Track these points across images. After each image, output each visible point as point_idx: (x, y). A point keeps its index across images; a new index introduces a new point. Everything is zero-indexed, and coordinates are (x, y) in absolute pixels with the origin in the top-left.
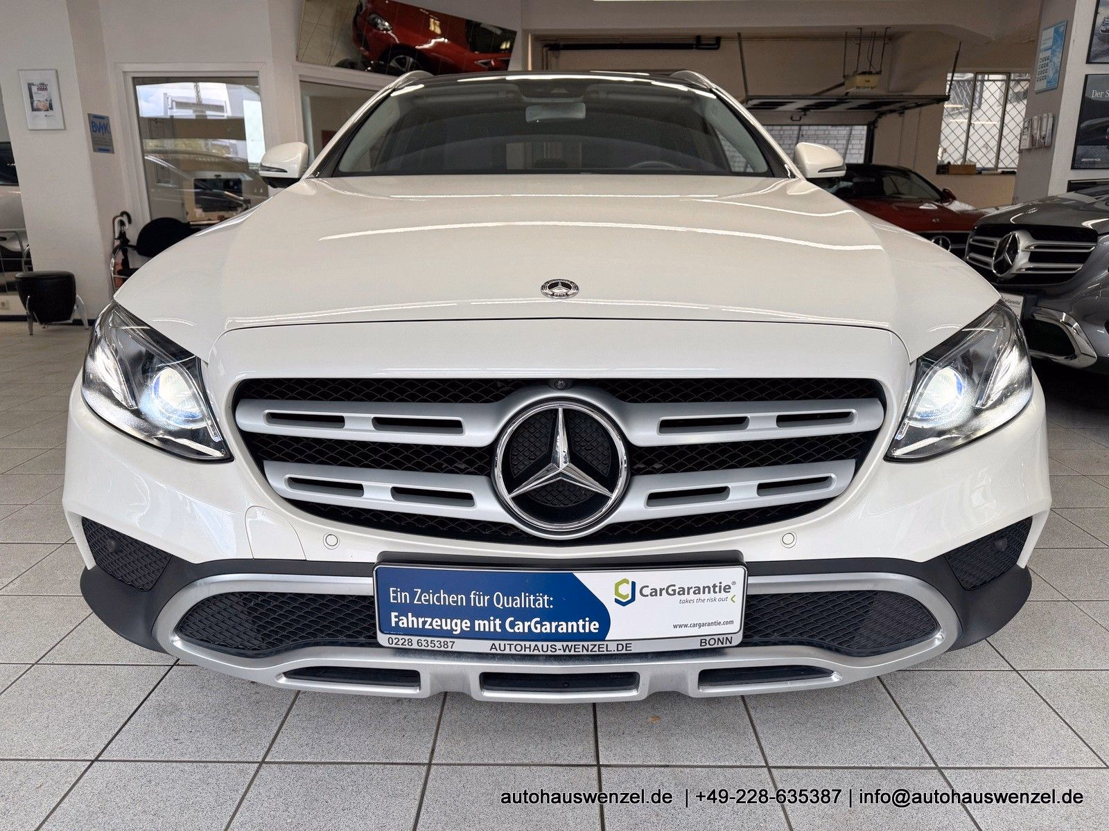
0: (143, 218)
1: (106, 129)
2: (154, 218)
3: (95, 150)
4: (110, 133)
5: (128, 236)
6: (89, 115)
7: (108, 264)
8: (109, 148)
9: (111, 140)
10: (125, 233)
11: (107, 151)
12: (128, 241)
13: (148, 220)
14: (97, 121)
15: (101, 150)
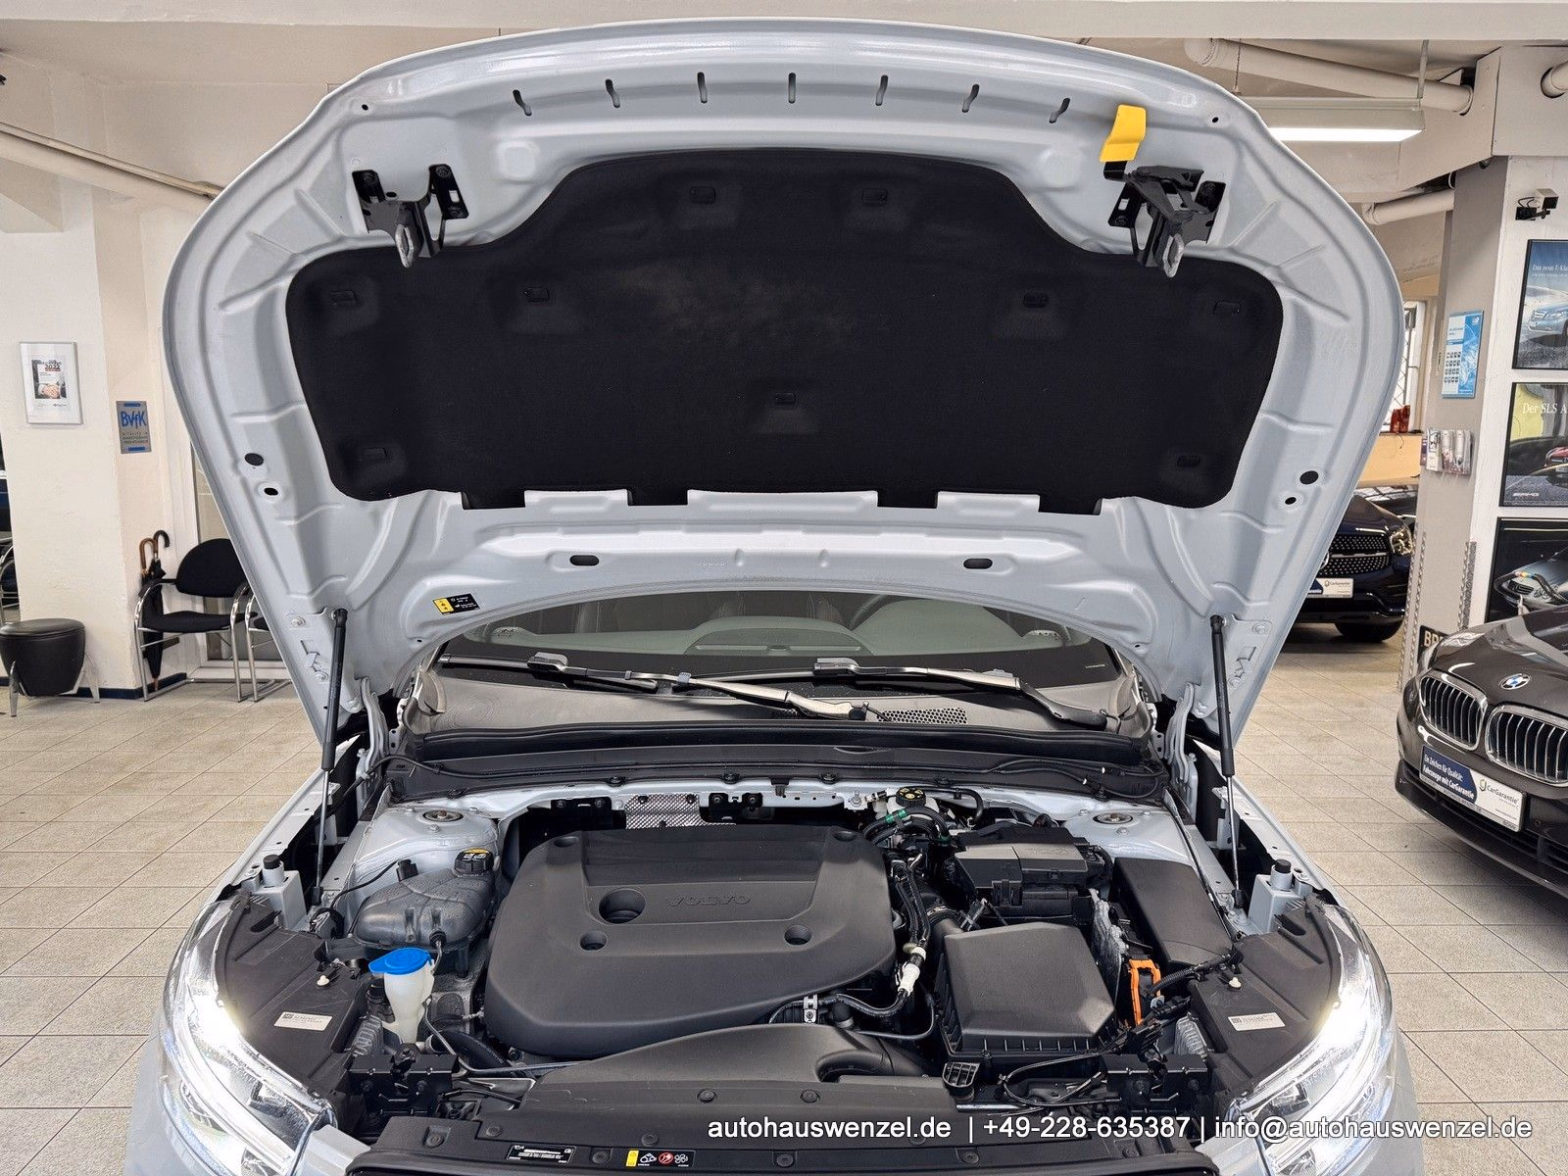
0: (187, 540)
1: (141, 419)
2: (202, 541)
3: (123, 452)
4: (146, 424)
5: (163, 567)
6: (118, 403)
7: (131, 609)
8: (142, 445)
9: (148, 433)
10: (159, 562)
11: (141, 449)
12: (165, 574)
13: (195, 544)
14: (129, 411)
15: (132, 450)
